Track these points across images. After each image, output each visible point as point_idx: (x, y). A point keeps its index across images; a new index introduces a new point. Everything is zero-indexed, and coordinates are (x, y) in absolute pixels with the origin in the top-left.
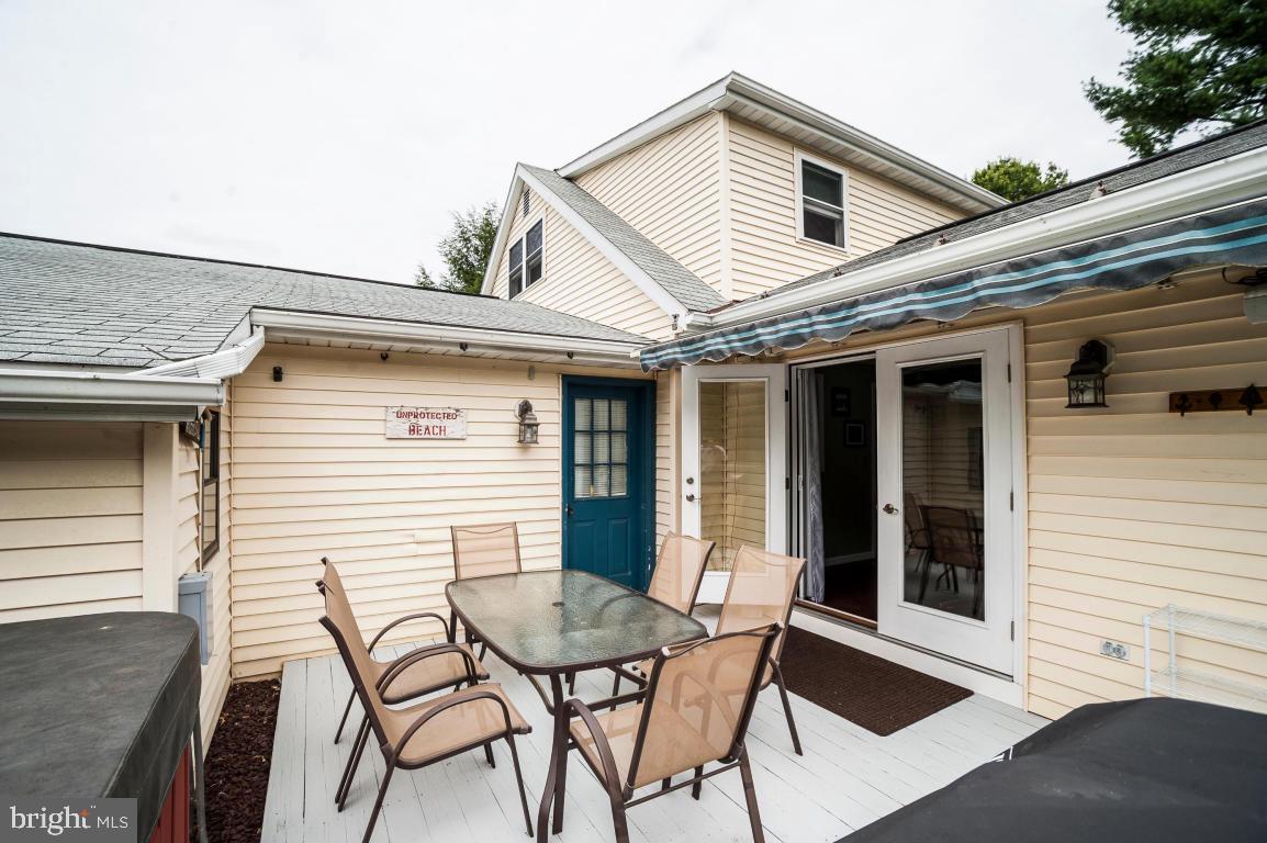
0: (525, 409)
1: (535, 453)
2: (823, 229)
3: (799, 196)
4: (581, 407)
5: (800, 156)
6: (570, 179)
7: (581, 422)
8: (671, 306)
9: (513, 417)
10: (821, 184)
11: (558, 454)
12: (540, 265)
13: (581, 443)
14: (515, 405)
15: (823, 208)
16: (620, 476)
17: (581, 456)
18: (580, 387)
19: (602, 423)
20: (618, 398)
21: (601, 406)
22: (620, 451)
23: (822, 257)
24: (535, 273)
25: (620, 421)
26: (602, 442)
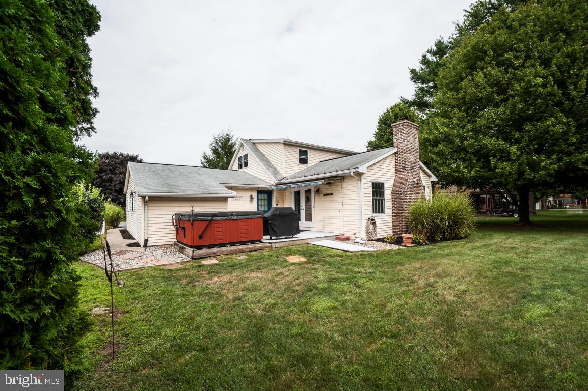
0: (251, 196)
1: (253, 203)
2: (303, 161)
3: (298, 156)
4: (260, 195)
5: (299, 148)
6: (254, 143)
7: (260, 198)
8: (274, 179)
9: (249, 198)
10: (303, 153)
11: (256, 203)
12: (247, 163)
13: (260, 201)
14: (250, 195)
15: (303, 157)
16: (266, 207)
17: (260, 203)
18: (260, 192)
19: (263, 198)
20: (266, 193)
21: (263, 195)
22: (266, 203)
23: (303, 167)
24: (246, 165)
25: (266, 197)
26: (263, 201)
